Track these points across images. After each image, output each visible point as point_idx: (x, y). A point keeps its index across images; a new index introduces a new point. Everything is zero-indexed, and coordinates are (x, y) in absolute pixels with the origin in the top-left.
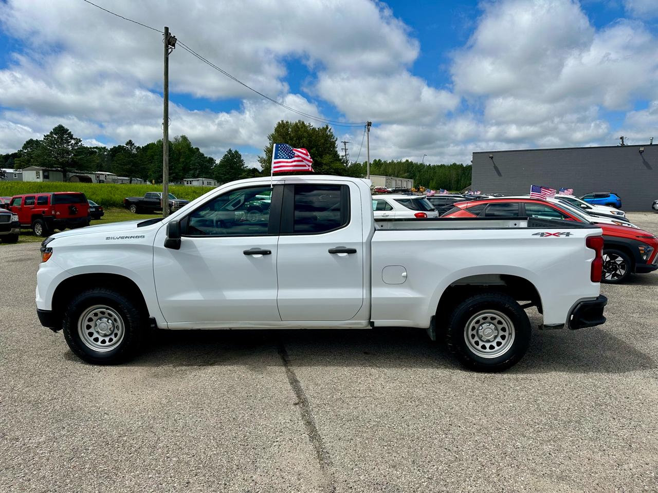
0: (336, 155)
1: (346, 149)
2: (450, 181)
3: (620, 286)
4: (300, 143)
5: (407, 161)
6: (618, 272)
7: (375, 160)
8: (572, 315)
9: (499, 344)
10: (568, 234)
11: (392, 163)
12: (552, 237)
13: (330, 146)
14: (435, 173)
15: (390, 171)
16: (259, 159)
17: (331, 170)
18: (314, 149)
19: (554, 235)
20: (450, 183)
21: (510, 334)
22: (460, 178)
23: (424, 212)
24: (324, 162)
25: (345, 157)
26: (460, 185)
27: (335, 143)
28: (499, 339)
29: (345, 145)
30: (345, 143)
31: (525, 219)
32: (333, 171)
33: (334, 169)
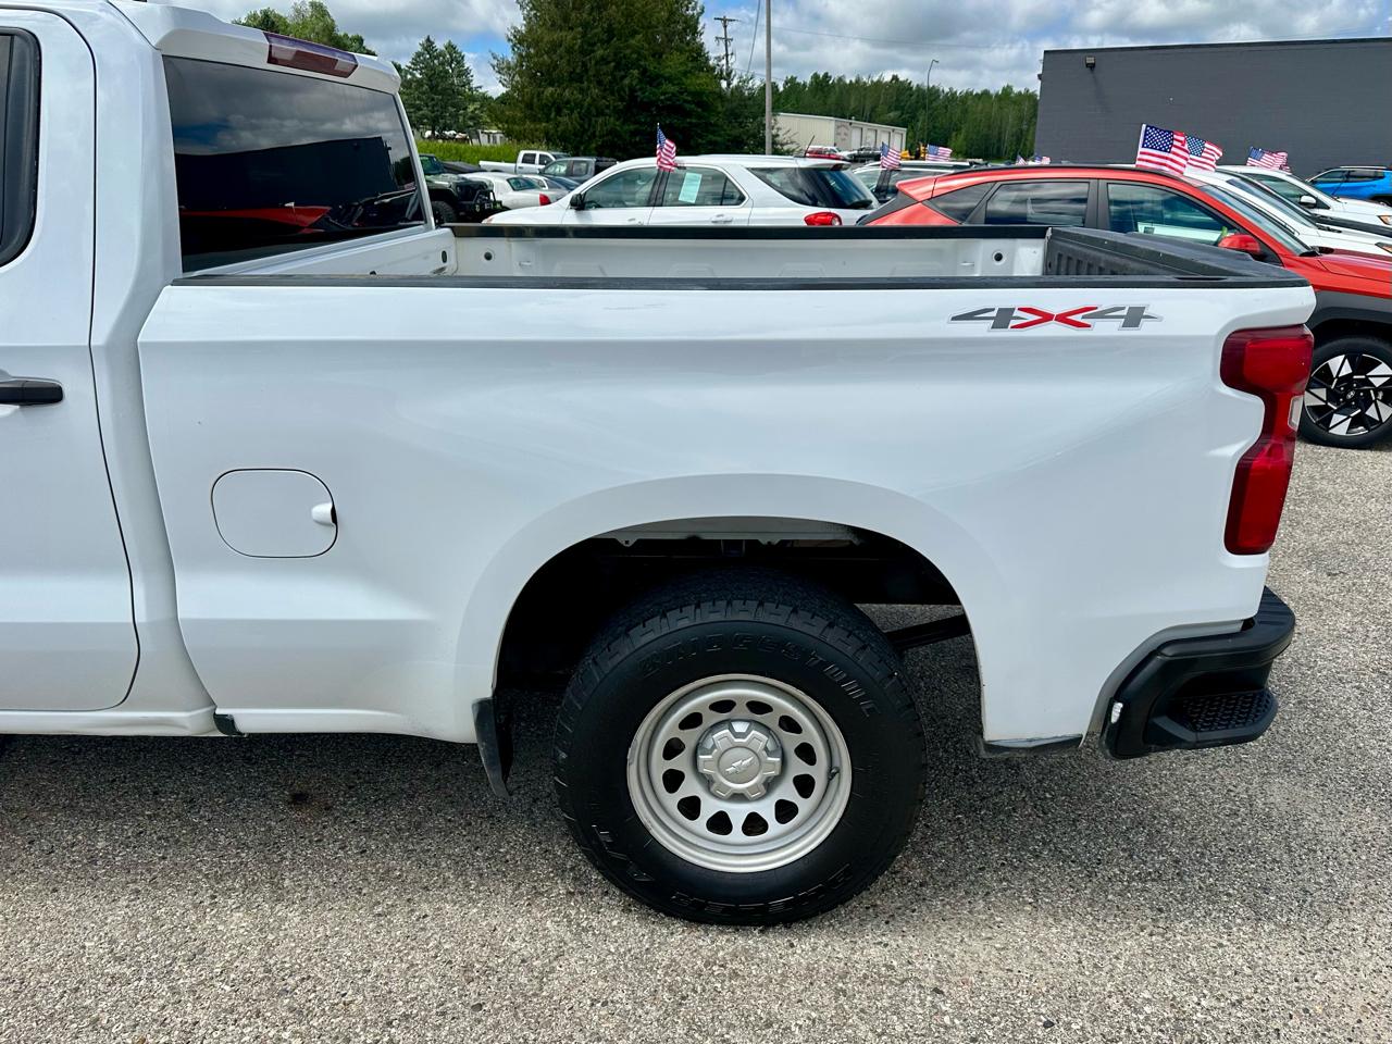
0: (698, 54)
1: (726, 40)
2: (1000, 134)
3: (1369, 454)
4: (601, 19)
5: (895, 78)
6: (1371, 412)
7: (816, 76)
8: (1120, 705)
9: (785, 811)
10: (1134, 317)
11: (857, 86)
12: (1053, 329)
13: (685, 29)
14: (965, 111)
15: (853, 104)
16: (495, 62)
17: (685, 96)
18: (639, 37)
19: (1063, 318)
20: (999, 140)
21: (832, 773)
22: (1025, 127)
23: (833, 211)
24: (667, 72)
25: (724, 62)
26: (1025, 144)
27: (697, 22)
28: (787, 791)
29: (725, 27)
30: (725, 21)
31: (1038, 233)
32: (689, 98)
33: (690, 93)
